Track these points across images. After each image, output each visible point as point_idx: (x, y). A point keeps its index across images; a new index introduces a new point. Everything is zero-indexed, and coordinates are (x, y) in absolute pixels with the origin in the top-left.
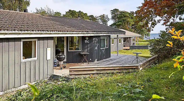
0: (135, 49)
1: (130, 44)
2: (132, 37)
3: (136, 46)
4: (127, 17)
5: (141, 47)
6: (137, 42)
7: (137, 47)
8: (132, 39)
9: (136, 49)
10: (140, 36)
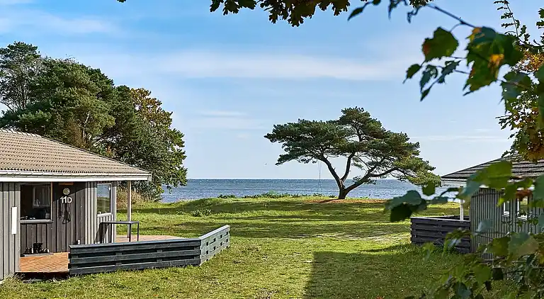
0: (111, 266)
1: (79, 234)
2: (94, 184)
3: (115, 250)
4: (81, 86)
5: (153, 255)
6: (123, 217)
7: (122, 257)
8: (91, 196)
9: (113, 271)
10: (143, 176)
